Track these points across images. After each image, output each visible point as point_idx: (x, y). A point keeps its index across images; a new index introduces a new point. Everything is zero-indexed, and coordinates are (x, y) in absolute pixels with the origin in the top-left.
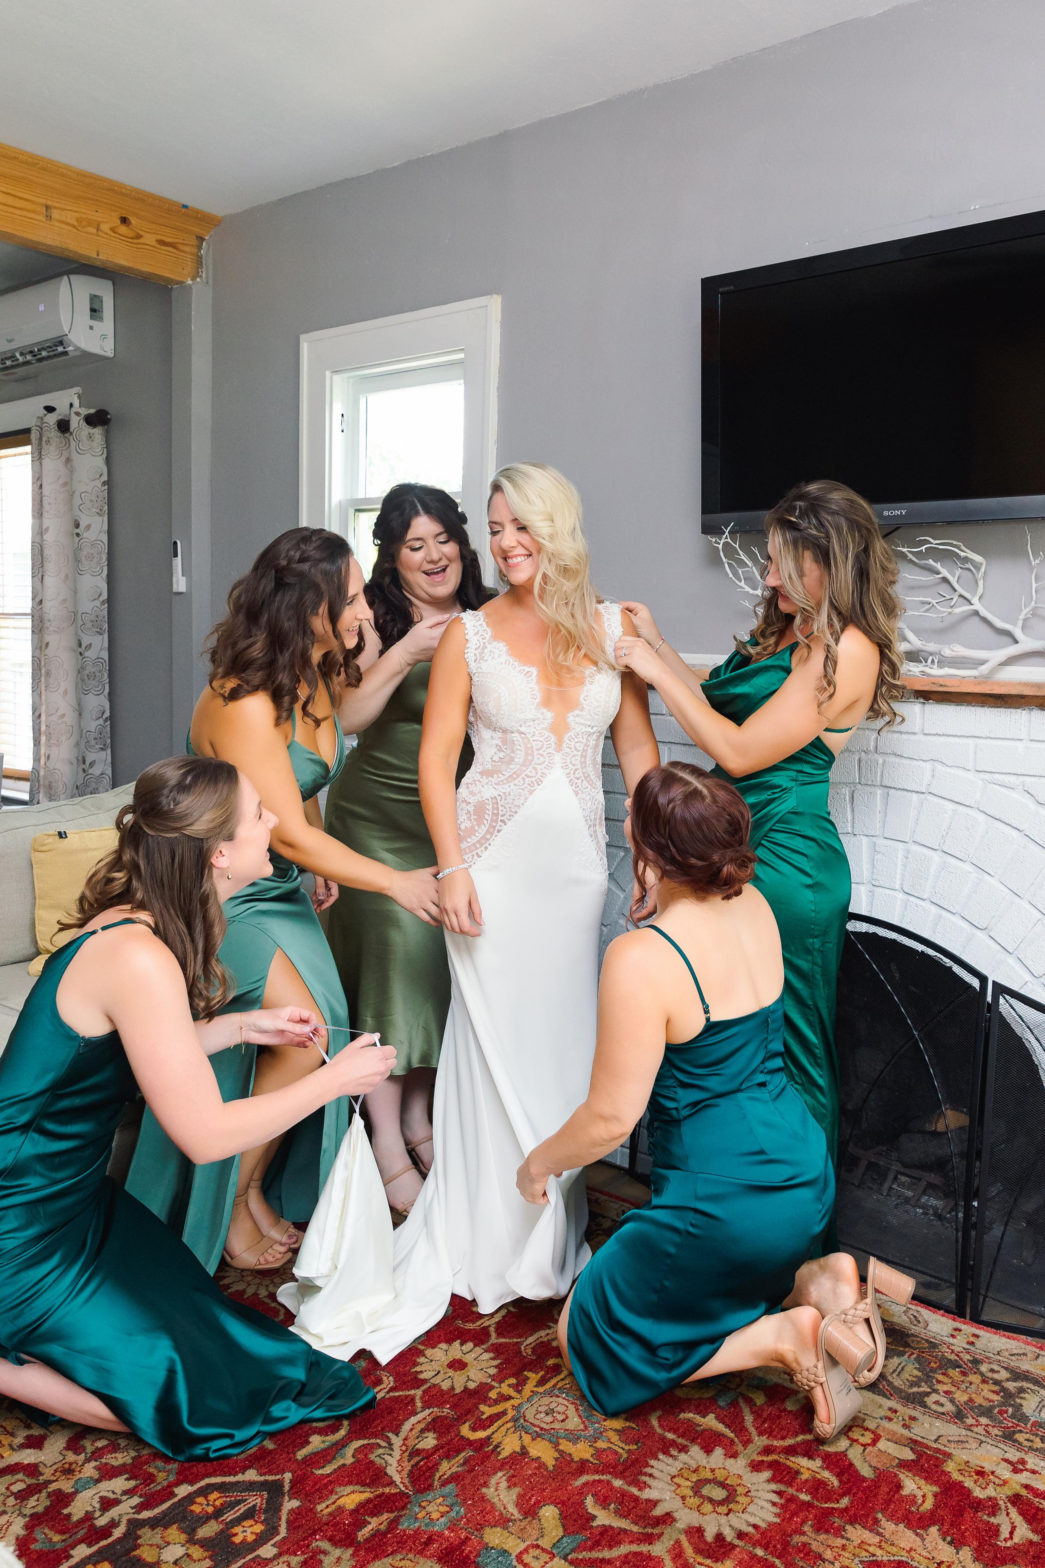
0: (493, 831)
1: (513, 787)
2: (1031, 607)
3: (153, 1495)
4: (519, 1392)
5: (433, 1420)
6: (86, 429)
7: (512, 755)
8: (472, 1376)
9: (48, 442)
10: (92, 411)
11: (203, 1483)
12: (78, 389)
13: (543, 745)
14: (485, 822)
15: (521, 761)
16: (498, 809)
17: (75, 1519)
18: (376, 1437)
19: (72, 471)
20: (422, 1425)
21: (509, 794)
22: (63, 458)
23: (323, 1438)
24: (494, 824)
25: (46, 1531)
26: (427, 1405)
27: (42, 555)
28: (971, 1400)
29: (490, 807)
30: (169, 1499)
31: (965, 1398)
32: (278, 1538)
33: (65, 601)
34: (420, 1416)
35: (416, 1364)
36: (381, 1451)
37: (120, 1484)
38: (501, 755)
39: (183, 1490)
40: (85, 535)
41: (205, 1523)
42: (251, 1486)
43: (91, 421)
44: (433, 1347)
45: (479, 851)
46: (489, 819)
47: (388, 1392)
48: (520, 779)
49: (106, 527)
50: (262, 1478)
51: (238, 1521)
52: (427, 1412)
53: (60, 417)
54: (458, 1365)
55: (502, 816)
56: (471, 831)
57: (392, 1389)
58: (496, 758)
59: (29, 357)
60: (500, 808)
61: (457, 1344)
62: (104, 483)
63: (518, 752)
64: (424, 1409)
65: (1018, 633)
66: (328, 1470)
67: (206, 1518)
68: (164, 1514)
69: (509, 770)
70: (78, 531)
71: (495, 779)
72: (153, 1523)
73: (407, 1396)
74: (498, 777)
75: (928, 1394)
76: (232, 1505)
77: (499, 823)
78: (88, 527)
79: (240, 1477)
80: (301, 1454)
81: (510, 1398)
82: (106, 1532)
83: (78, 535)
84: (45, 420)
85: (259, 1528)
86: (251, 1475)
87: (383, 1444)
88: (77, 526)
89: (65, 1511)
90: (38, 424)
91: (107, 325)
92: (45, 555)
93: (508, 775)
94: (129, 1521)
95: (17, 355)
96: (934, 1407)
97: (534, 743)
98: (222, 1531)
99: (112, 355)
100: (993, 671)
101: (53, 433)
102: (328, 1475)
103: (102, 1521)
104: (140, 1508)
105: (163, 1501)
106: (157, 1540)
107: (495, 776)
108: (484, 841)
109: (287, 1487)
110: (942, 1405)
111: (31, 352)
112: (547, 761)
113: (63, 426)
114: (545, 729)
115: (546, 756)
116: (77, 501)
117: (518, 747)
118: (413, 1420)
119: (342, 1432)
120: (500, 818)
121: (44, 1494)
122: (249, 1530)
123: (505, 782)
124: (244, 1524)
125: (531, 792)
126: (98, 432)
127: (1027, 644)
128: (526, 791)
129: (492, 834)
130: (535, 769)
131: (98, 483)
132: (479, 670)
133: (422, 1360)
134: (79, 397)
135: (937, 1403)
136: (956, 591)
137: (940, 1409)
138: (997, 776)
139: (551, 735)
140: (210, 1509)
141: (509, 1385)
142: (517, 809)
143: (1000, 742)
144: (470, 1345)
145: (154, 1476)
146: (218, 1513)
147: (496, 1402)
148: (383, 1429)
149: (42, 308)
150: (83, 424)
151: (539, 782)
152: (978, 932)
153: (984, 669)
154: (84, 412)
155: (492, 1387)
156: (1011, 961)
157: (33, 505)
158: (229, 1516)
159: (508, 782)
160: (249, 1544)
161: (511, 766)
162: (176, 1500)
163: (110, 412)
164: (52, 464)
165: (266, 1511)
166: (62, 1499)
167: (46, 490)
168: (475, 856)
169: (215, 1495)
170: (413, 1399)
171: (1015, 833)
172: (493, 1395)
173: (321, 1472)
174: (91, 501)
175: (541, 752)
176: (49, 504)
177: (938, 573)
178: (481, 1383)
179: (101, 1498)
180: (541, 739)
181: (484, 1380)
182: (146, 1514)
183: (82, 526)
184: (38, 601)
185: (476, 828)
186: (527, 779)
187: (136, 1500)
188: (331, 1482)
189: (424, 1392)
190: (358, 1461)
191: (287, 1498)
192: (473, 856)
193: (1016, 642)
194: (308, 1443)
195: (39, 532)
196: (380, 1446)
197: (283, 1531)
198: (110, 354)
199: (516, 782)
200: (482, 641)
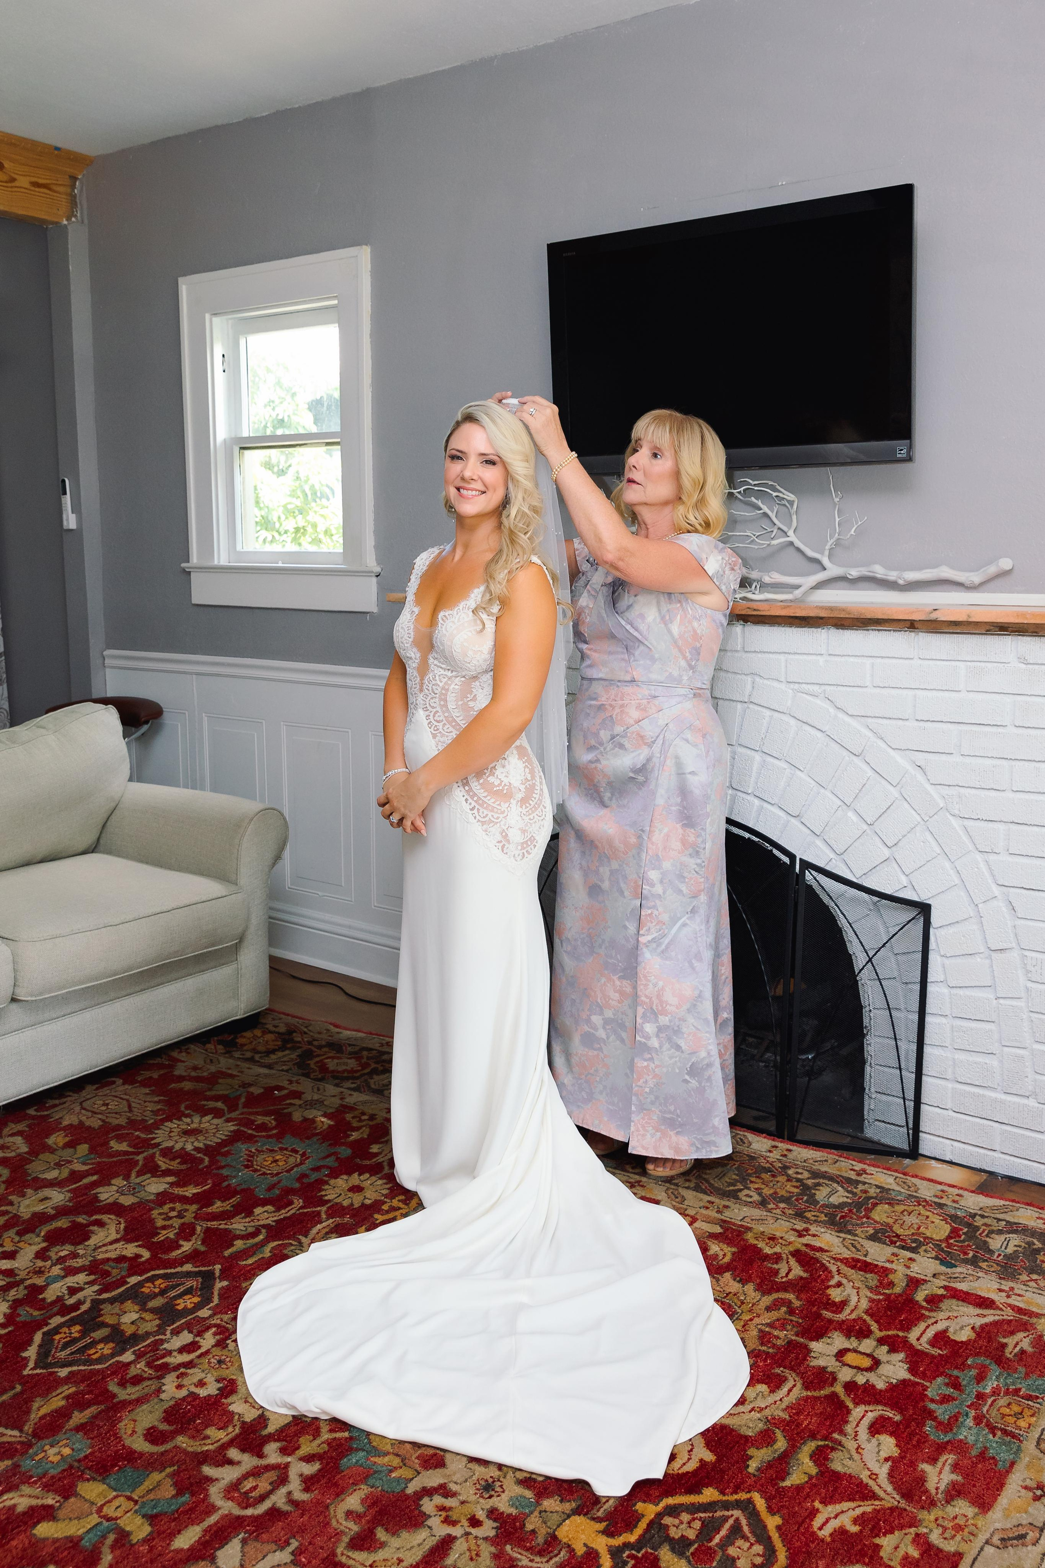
3: (110, 1284)
4: (407, 1204)
5: (336, 1226)
8: (368, 1196)
11: (149, 1275)
17: (49, 1301)
18: (289, 1239)
20: (327, 1230)
23: (245, 1242)
25: (28, 1309)
26: (330, 1216)
28: (776, 1193)
30: (122, 1285)
31: (772, 1191)
32: (212, 1305)
34: (324, 1224)
35: (321, 1190)
36: (293, 1248)
37: (81, 1278)
39: (133, 1280)
41: (153, 1298)
42: (188, 1274)
44: (336, 1178)
47: (298, 1210)
50: (197, 1269)
51: (180, 1296)
52: (331, 1221)
54: (357, 1189)
57: (301, 1208)
61: (356, 1175)
64: (328, 1219)
66: (250, 1261)
67: (155, 1296)
68: (120, 1295)
72: (112, 1301)
73: (313, 1212)
75: (741, 1190)
76: (174, 1287)
79: (179, 1269)
80: (227, 1253)
81: (400, 1208)
82: (76, 1306)
85: (196, 1300)
86: (188, 1267)
87: (294, 1243)
89: (41, 1297)
94: (92, 1300)
96: (744, 1198)
98: (167, 1303)
102: (251, 1265)
103: (71, 1301)
104: (100, 1292)
105: (118, 1287)
106: (117, 1310)
109: (217, 1274)
110: (751, 1197)
118: (319, 1227)
119: (261, 1237)
121: (21, 1287)
122: (189, 1302)
124: (185, 1297)
133: (326, 1187)
135: (747, 1195)
137: (749, 1200)
139: (417, 675)
140: (157, 1290)
141: (399, 1201)
144: (367, 1175)
145: (108, 1272)
146: (163, 1292)
147: (387, 1212)
148: (294, 1234)
155: (386, 1202)
158: (173, 1294)
160: (189, 1309)
162: (128, 1285)
165: (201, 1290)
166: (38, 1290)
169: (160, 1281)
170: (319, 1213)
172: (385, 1207)
173: (244, 1263)
178: (376, 1200)
179: (68, 1287)
181: (378, 1198)
182: (105, 1296)
187: (96, 1288)
188: (253, 1269)
189: (328, 1208)
190: (274, 1255)
191: (218, 1280)
194: (233, 1245)
196: (292, 1245)
197: (216, 1300)
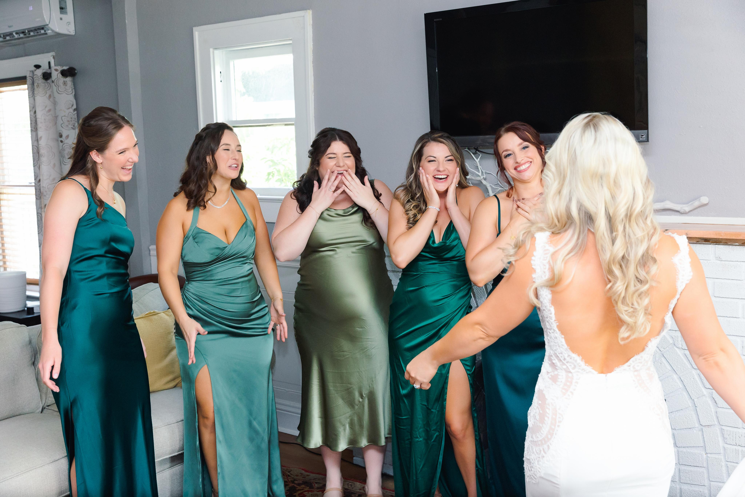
6: (62, 79)
9: (38, 86)
10: (65, 68)
12: (53, 53)
19: (55, 103)
22: (47, 95)
27: (38, 153)
40: (66, 141)
43: (64, 73)
53: (44, 71)
59: (22, 35)
62: (75, 110)
70: (60, 139)
78: (67, 137)
83: (62, 141)
84: (35, 73)
88: (61, 136)
90: (31, 75)
91: (70, 16)
92: (40, 153)
95: (14, 34)
99: (74, 34)
101: (39, 80)
111: (23, 33)
113: (47, 76)
116: (60, 121)
126: (69, 79)
131: (71, 110)
134: (54, 58)
149: (31, 8)
150: (60, 75)
154: (60, 68)
157: (31, 124)
163: (76, 69)
164: (41, 99)
167: (39, 115)
174: (68, 121)
176: (41, 123)
183: (64, 136)
184: (38, 180)
195: (36, 140)
198: (73, 33)
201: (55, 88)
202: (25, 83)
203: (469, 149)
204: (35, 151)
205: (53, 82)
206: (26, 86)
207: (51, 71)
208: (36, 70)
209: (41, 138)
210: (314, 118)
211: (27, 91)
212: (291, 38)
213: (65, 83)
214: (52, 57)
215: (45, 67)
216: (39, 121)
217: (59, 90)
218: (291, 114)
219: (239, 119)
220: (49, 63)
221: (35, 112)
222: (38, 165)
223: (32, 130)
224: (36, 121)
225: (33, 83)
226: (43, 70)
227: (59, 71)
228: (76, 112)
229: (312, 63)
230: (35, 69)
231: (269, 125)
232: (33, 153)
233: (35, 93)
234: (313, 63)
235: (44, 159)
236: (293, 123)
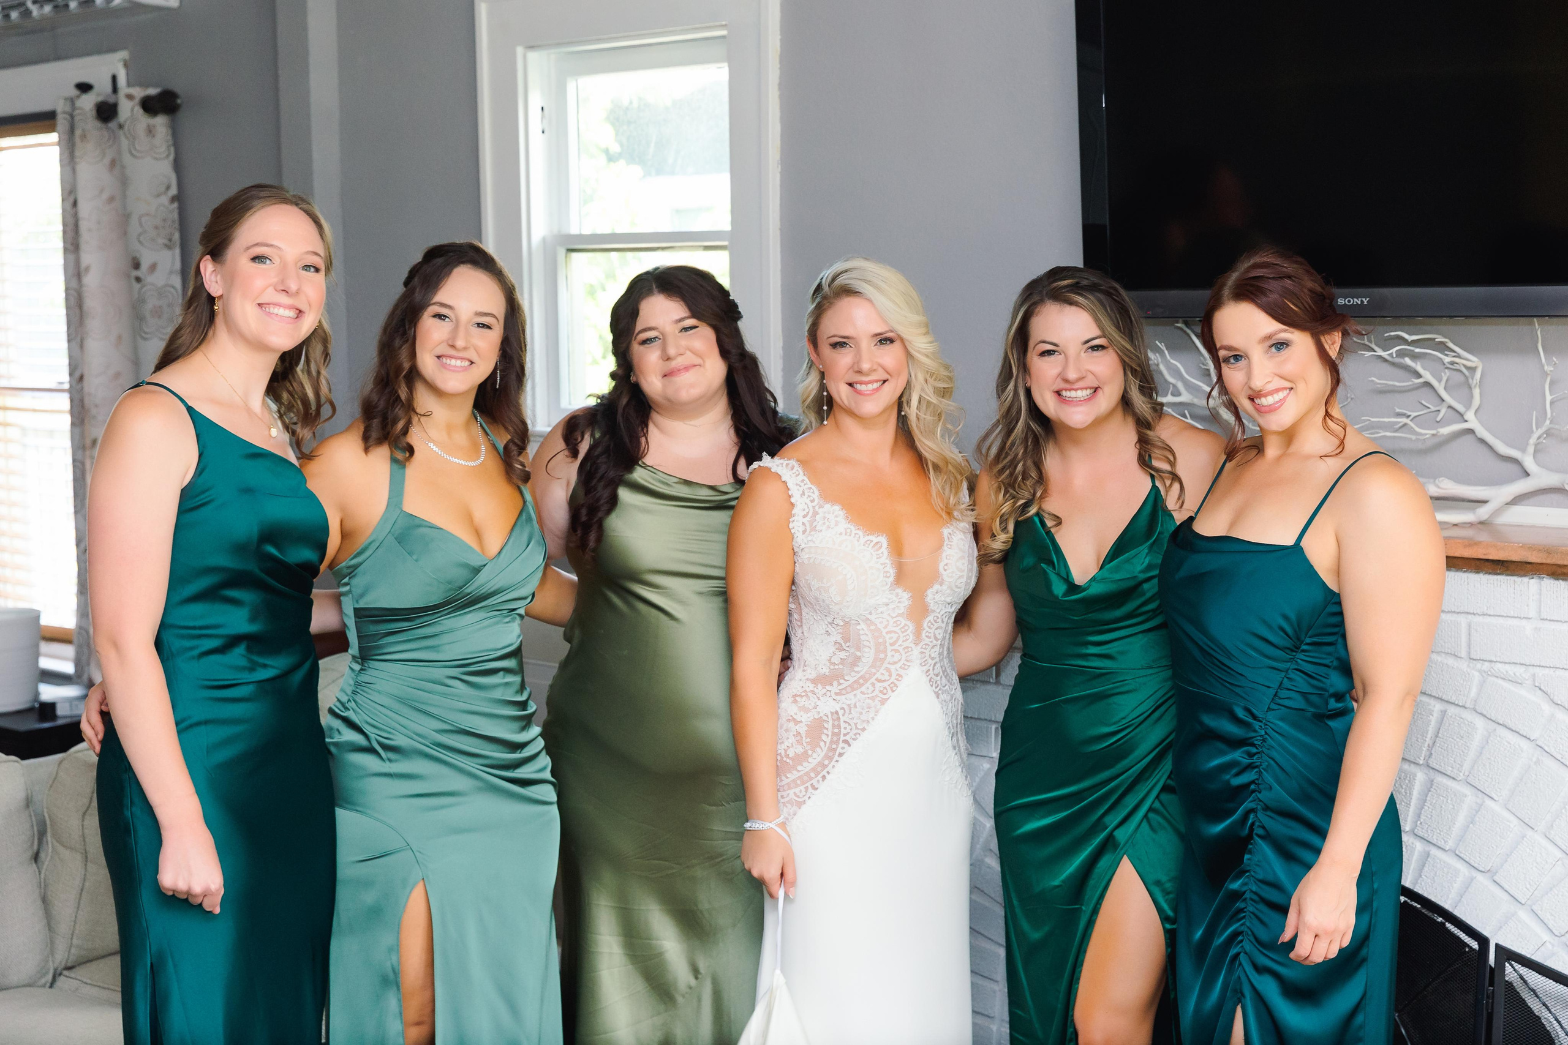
0: (833, 755)
1: (859, 696)
2: (1544, 429)
6: (143, 120)
7: (858, 654)
9: (84, 137)
10: (153, 91)
12: (124, 54)
13: (898, 638)
14: (822, 744)
15: (871, 660)
16: (839, 727)
19: (124, 182)
21: (855, 707)
22: (107, 161)
24: (834, 746)
27: (82, 308)
29: (829, 726)
33: (117, 375)
38: (843, 655)
40: (149, 279)
43: (150, 106)
45: (814, 782)
46: (828, 740)
48: (868, 685)
49: (178, 265)
53: (100, 99)
55: (845, 735)
56: (803, 757)
58: (836, 660)
60: (843, 725)
62: (173, 199)
63: (866, 649)
65: (1529, 462)
69: (853, 674)
70: (135, 273)
71: (835, 688)
74: (840, 684)
77: (841, 745)
78: (153, 267)
83: (138, 280)
84: (79, 103)
88: (137, 265)
90: (66, 109)
92: (85, 308)
93: (852, 680)
97: (887, 637)
99: (176, 5)
100: (1498, 512)
101: (88, 122)
107: (835, 683)
108: (821, 771)
112: (904, 658)
113: (106, 112)
114: (899, 615)
115: (903, 653)
116: (134, 228)
117: (868, 644)
120: (842, 738)
123: (849, 689)
125: (883, 702)
126: (160, 122)
127: (1541, 478)
128: (877, 701)
129: (831, 759)
130: (888, 670)
131: (165, 200)
132: (811, 544)
134: (126, 65)
136: (1443, 400)
138: (1499, 665)
139: (909, 623)
142: (865, 725)
143: (1501, 620)
150: (139, 111)
151: (893, 687)
152: (1480, 877)
153: (1483, 512)
154: (139, 93)
156: (1523, 915)
157: (65, 232)
159: (853, 690)
161: (856, 669)
163: (180, 93)
164: (92, 171)
167: (84, 209)
168: (810, 790)
171: (1524, 744)
174: (156, 228)
175: (896, 647)
176: (90, 230)
177: (1419, 376)
180: (897, 629)
183: (145, 265)
184: (77, 376)
185: (810, 752)
186: (878, 685)
192: (807, 788)
193: (1527, 474)
195: (75, 273)
199: (863, 689)
200: (810, 505)
201: (125, 143)
202: (51, 129)
203: (1186, 324)
204: (73, 301)
205: (121, 126)
206: (54, 137)
207: (117, 98)
208: (78, 97)
209: (87, 269)
210: (778, 233)
211: (56, 150)
212: (724, 23)
213: (150, 131)
214: (122, 63)
215: (102, 89)
216: (84, 226)
217: (135, 149)
218: (722, 221)
219: (587, 231)
220: (114, 79)
221: (75, 204)
222: (79, 339)
223: (65, 250)
224: (76, 226)
225: (72, 130)
226: (98, 95)
227: (137, 100)
228: (176, 205)
229: (776, 87)
230: (75, 92)
231: (663, 249)
232: (68, 308)
233: (77, 153)
234: (780, 89)
235: (94, 324)
236: (725, 243)
